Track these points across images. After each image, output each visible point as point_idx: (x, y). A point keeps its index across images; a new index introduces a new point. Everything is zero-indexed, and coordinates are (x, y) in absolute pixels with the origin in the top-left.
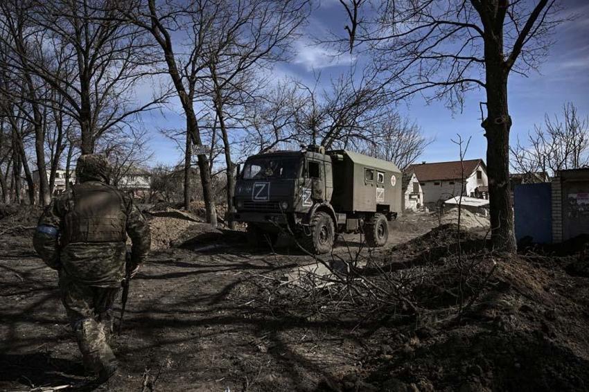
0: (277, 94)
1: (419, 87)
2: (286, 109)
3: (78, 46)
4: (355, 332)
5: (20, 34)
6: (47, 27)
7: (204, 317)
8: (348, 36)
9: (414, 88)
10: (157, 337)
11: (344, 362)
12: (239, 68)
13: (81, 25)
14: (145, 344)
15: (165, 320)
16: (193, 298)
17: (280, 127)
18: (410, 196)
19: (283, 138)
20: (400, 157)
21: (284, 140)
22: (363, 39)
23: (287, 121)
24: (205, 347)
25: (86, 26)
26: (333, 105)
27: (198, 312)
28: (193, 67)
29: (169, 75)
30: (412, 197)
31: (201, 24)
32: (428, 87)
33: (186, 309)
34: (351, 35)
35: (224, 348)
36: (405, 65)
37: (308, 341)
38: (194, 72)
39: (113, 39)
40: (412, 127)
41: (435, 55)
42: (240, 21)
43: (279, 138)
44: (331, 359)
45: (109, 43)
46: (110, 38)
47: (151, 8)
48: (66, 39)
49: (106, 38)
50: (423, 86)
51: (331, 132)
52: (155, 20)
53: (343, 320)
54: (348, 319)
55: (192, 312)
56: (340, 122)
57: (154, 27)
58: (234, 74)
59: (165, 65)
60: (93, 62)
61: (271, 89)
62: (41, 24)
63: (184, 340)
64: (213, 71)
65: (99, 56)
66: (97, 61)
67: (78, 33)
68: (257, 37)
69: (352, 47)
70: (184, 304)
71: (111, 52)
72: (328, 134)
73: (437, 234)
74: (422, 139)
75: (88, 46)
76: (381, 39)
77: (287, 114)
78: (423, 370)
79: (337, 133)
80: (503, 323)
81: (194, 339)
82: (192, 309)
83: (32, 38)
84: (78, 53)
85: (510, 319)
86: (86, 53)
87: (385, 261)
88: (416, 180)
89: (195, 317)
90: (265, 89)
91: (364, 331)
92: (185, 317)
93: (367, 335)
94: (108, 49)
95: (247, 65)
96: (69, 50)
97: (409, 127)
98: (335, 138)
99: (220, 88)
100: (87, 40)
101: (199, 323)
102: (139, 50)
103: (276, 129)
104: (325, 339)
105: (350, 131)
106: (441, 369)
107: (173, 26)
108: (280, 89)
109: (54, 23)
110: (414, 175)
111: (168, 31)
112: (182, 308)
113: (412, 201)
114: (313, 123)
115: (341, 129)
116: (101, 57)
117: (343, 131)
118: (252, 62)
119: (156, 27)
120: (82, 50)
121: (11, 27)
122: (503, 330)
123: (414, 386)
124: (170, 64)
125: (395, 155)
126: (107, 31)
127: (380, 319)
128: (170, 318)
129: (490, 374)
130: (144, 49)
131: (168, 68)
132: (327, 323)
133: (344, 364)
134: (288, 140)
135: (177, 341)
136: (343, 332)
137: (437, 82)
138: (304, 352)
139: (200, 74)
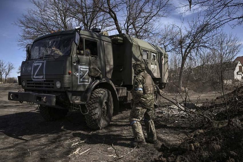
0: (164, 31)
1: (226, 21)
2: (169, 37)
3: (84, 23)
4: (186, 131)
5: (65, 21)
6: (73, 17)
7: (127, 124)
8: (189, 4)
9: (224, 22)
10: (109, 129)
11: (177, 140)
12: (145, 23)
13: (85, 14)
14: (105, 131)
15: (113, 124)
16: (125, 117)
17: (167, 46)
18: (237, 73)
19: (168, 51)
20: (228, 54)
21: (169, 51)
22: (196, 3)
23: (170, 43)
24: (125, 133)
25: (86, 15)
26: (190, 33)
27: (125, 122)
28: (127, 25)
29: (117, 30)
30: (239, 73)
31: (130, 6)
32: (231, 20)
33: (121, 121)
34: (190, 3)
35: (131, 133)
36: (218, 12)
37: (165, 133)
38: (128, 27)
39: (97, 18)
40: (234, 39)
41: (235, 4)
42: (146, 1)
43: (167, 51)
44: (172, 139)
45: (95, 20)
46: (96, 17)
47: (108, 5)
48: (80, 21)
49: (94, 18)
50: (228, 20)
51: (190, 45)
52: (110, 9)
53: (183, 126)
54: (185, 126)
55: (123, 122)
56: (194, 40)
57: (110, 12)
58: (143, 25)
59: (115, 26)
60: (90, 28)
61: (161, 29)
62: (71, 17)
63: (118, 131)
64: (134, 26)
65: (92, 25)
66: (92, 27)
67: (84, 17)
68: (151, 9)
69: (190, 8)
70: (121, 119)
71: (96, 23)
72: (188, 47)
73: (239, 90)
74: (240, 44)
75: (88, 22)
76: (204, 2)
77: (170, 40)
78: (198, 140)
79: (193, 46)
80: (233, 123)
81: (122, 130)
82: (123, 121)
83: (69, 22)
84: (84, 25)
85: (236, 121)
86: (87, 25)
87: (212, 104)
88: (240, 65)
89: (124, 123)
90: (158, 29)
91: (191, 130)
92: (120, 123)
93: (191, 132)
94: (95, 22)
95: (148, 21)
96: (81, 24)
97: (232, 38)
98: (192, 48)
99: (137, 32)
100: (87, 20)
101: (124, 125)
102: (106, 20)
103: (165, 47)
104: (172, 132)
105: (199, 44)
106: (204, 139)
107: (117, 10)
108: (166, 28)
109: (75, 15)
110: (239, 62)
111: (115, 12)
112: (119, 121)
113: (238, 76)
114: (181, 42)
115: (195, 44)
116: (93, 25)
117: (196, 44)
118: (150, 20)
119: (111, 12)
120: (86, 24)
121: (62, 19)
122: (232, 125)
123: (192, 144)
124: (116, 26)
125: (225, 53)
126: (94, 15)
127: (199, 127)
128: (115, 124)
129: (221, 141)
130: (108, 20)
131: (116, 27)
132: (175, 127)
133: (176, 141)
134: (171, 51)
135: (116, 131)
136: (181, 130)
137: (235, 18)
138: (162, 136)
139: (130, 27)
